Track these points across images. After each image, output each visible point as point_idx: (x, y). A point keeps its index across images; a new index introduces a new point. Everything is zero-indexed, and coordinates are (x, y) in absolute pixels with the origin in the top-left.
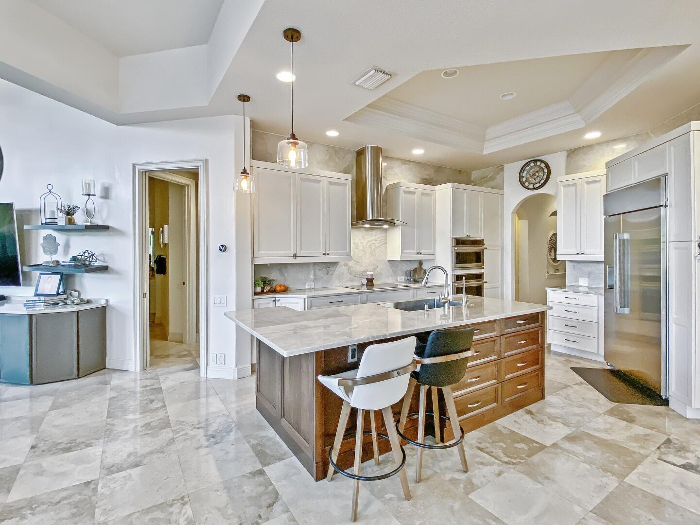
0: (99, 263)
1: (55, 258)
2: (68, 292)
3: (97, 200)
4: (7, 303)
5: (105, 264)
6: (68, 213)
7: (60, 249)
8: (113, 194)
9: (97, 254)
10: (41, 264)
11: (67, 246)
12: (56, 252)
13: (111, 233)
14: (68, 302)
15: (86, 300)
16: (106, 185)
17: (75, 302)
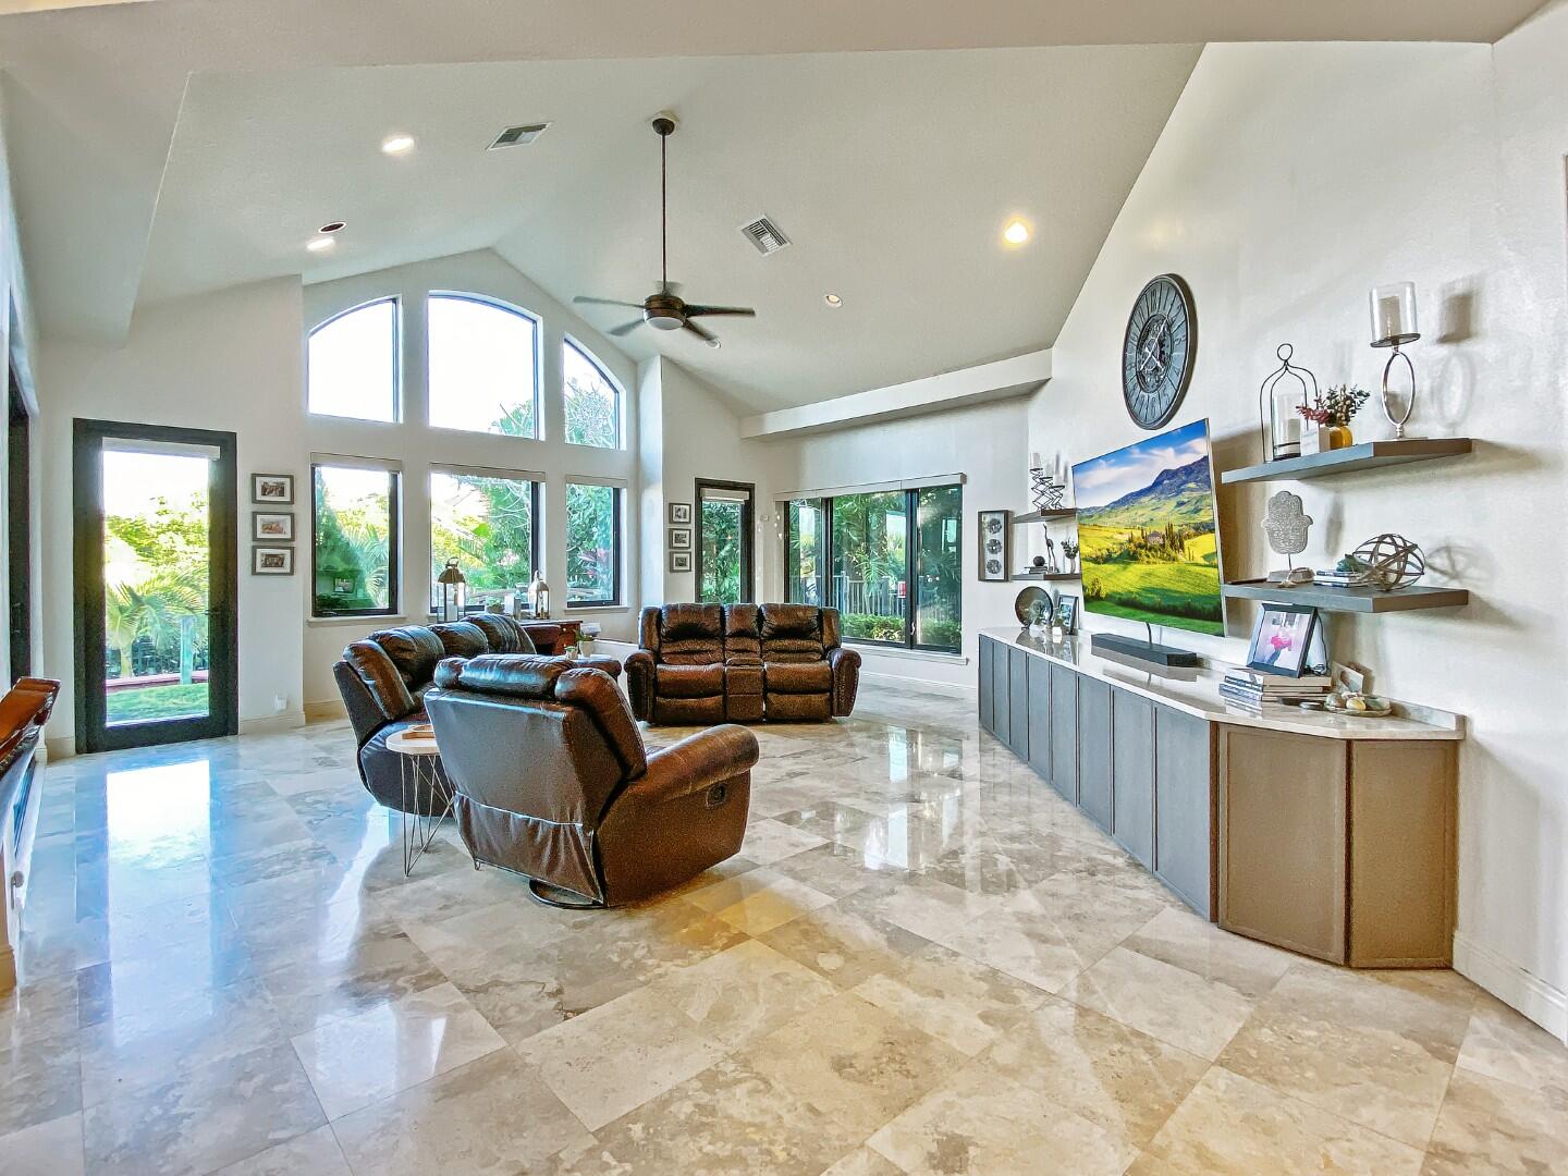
0: (1434, 580)
1: (1300, 561)
2: (1337, 667)
3: (1425, 352)
4: (1202, 675)
5: (1455, 585)
6: (1330, 419)
7: (1316, 534)
8: (1488, 315)
9: (1425, 547)
10: (1265, 580)
11: (1335, 525)
12: (1302, 544)
13: (1482, 465)
14: (1330, 700)
15: (1386, 705)
16: (1459, 289)
17: (1349, 704)
